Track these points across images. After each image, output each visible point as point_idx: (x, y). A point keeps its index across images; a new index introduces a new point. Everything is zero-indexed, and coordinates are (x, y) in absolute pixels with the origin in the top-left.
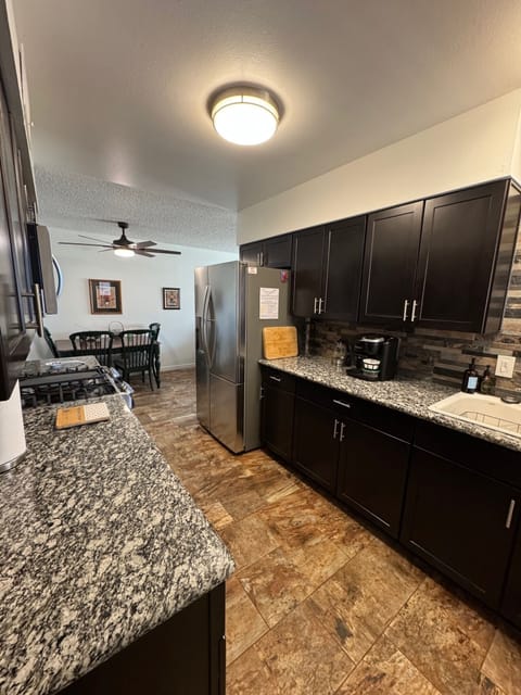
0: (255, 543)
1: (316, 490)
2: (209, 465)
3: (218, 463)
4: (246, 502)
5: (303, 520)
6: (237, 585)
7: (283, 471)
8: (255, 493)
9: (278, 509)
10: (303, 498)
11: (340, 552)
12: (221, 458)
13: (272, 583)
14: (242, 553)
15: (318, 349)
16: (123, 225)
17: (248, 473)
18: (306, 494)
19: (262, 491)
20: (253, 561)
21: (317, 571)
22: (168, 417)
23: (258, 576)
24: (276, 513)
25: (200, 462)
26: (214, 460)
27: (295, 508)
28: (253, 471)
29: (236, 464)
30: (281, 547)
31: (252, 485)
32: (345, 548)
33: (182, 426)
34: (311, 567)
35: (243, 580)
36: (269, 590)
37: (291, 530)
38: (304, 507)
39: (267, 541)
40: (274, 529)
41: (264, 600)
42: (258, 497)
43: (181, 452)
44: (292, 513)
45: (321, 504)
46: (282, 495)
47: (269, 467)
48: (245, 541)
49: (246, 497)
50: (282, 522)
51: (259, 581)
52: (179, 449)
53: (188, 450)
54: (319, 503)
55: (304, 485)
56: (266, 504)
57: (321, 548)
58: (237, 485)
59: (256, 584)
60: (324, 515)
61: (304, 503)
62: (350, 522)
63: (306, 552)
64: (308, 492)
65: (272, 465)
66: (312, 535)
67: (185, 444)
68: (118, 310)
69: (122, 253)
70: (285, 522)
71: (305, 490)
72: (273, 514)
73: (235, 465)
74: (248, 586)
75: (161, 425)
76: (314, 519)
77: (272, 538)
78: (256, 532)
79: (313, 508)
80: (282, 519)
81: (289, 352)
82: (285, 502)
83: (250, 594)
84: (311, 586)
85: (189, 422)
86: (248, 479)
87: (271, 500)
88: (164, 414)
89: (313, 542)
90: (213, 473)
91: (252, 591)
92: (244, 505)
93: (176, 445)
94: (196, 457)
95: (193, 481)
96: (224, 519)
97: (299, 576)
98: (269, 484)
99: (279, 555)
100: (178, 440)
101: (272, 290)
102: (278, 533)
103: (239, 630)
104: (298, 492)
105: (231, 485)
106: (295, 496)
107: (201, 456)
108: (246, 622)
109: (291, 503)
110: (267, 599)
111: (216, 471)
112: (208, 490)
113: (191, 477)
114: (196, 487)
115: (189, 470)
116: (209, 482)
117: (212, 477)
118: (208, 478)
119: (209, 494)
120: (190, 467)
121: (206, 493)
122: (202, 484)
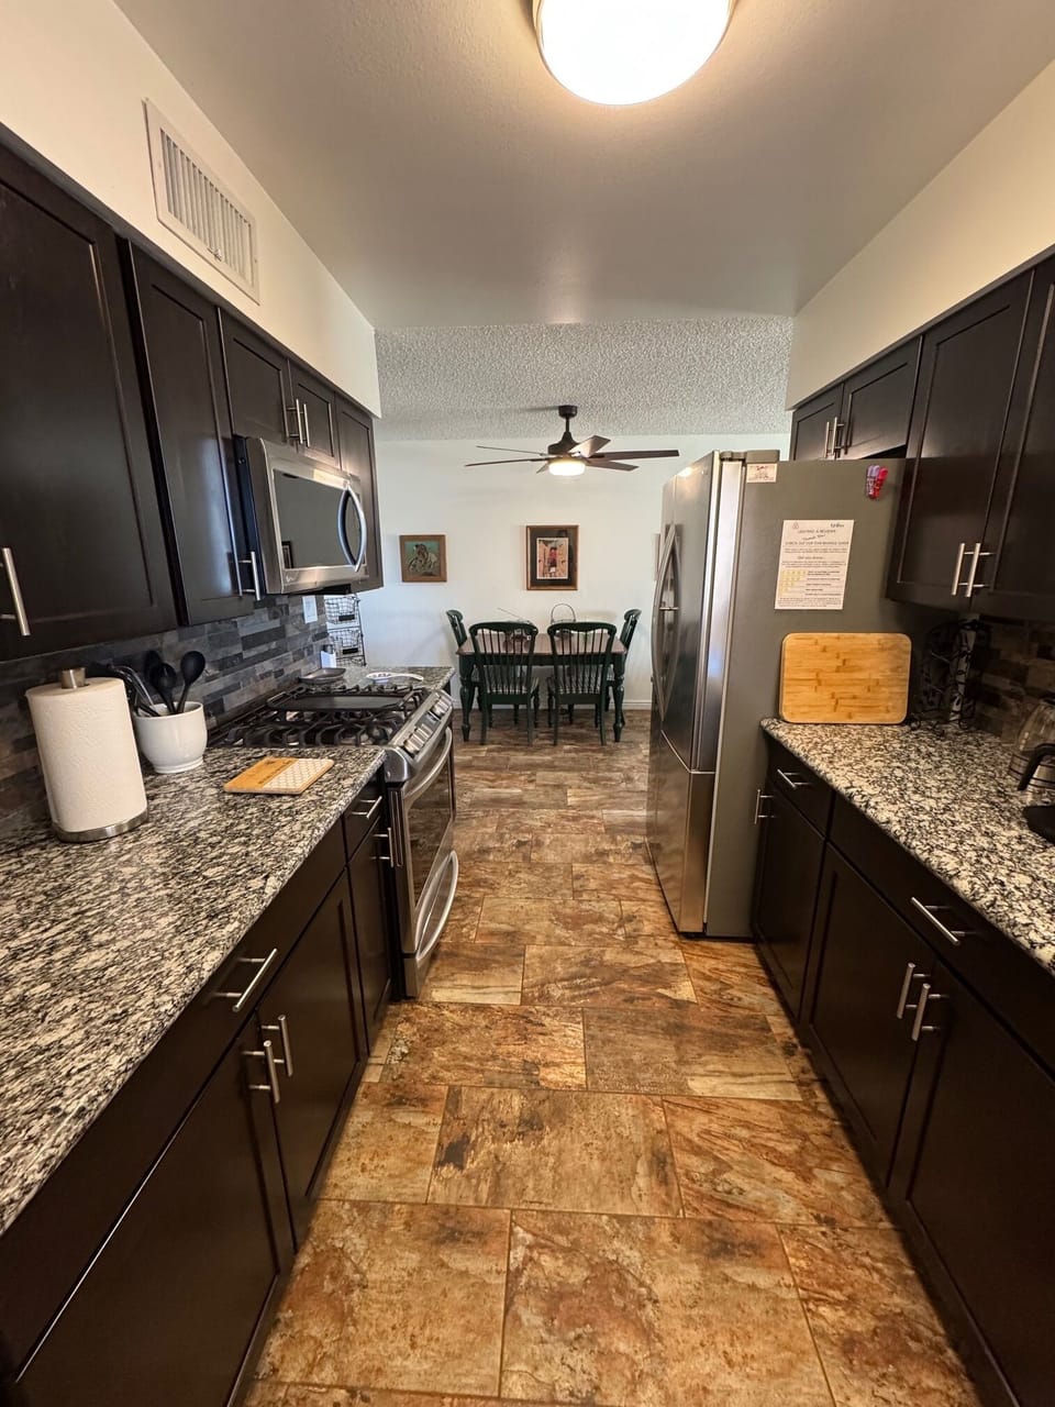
0: (596, 1165)
1: (848, 1130)
2: (611, 935)
3: (631, 939)
4: (636, 1057)
5: (754, 1193)
6: (500, 1233)
7: (780, 1027)
8: (671, 1048)
9: (702, 1120)
10: (792, 1132)
11: (811, 1367)
12: (647, 928)
13: (575, 1294)
14: (554, 1169)
15: (992, 712)
16: (567, 412)
17: (685, 991)
18: (808, 1124)
19: (691, 1051)
20: (565, 1205)
21: (705, 1364)
22: (600, 805)
23: (554, 1250)
24: (692, 1126)
25: (600, 919)
26: (629, 927)
27: (751, 1145)
28: (699, 990)
29: (671, 955)
30: (648, 1221)
31: (677, 1022)
32: (837, 1371)
33: (612, 830)
34: (696, 1336)
35: (520, 1232)
36: (556, 1300)
37: (701, 1197)
38: (780, 1160)
39: (625, 1182)
40: (661, 1164)
41: (530, 1316)
42: (670, 1058)
43: (577, 884)
44: (734, 1153)
45: (840, 1181)
46: (739, 1090)
47: (747, 1000)
48: (578, 1146)
49: (648, 1046)
50: (694, 1162)
51: (546, 1261)
52: (578, 877)
53: (593, 885)
54: (837, 1175)
55: (821, 1097)
56: (682, 1089)
57: (757, 1309)
58: (640, 1005)
59: (537, 1264)
60: (830, 1222)
61: (788, 1148)
62: (912, 1305)
63: (703, 1285)
64: (820, 1124)
65: (759, 999)
66: (755, 1250)
67: (594, 870)
68: (570, 583)
69: (563, 469)
70: (700, 1167)
71: (815, 1112)
72: (681, 1125)
73: (666, 958)
74: (519, 1254)
75: (575, 819)
76: (788, 1210)
77: (642, 1182)
78: (614, 1144)
79: (806, 1176)
80: (697, 1151)
81: (866, 709)
82: (729, 1112)
83: (513, 1276)
84: (660, 1386)
85: (630, 827)
86: (678, 1004)
87: (699, 1086)
88: (596, 795)
89: (746, 1275)
90: (609, 956)
91: (519, 1272)
92: (628, 1063)
93: (578, 868)
94: (596, 907)
95: (560, 956)
96: (567, 1069)
97: (647, 1333)
98: (723, 1043)
99: (631, 1238)
100: (587, 858)
101: (826, 524)
102: (664, 1181)
103: (444, 1333)
104: (789, 1106)
105: (631, 1000)
106: (772, 1114)
107: (609, 908)
108: (467, 1329)
109: (747, 1125)
110: (538, 1321)
111: (618, 953)
112: (578, 987)
113: (563, 944)
114: (559, 969)
115: (567, 928)
116: (588, 971)
117: (602, 963)
118: (593, 963)
119: (573, 998)
120: (575, 922)
121: (568, 993)
122: (574, 969)
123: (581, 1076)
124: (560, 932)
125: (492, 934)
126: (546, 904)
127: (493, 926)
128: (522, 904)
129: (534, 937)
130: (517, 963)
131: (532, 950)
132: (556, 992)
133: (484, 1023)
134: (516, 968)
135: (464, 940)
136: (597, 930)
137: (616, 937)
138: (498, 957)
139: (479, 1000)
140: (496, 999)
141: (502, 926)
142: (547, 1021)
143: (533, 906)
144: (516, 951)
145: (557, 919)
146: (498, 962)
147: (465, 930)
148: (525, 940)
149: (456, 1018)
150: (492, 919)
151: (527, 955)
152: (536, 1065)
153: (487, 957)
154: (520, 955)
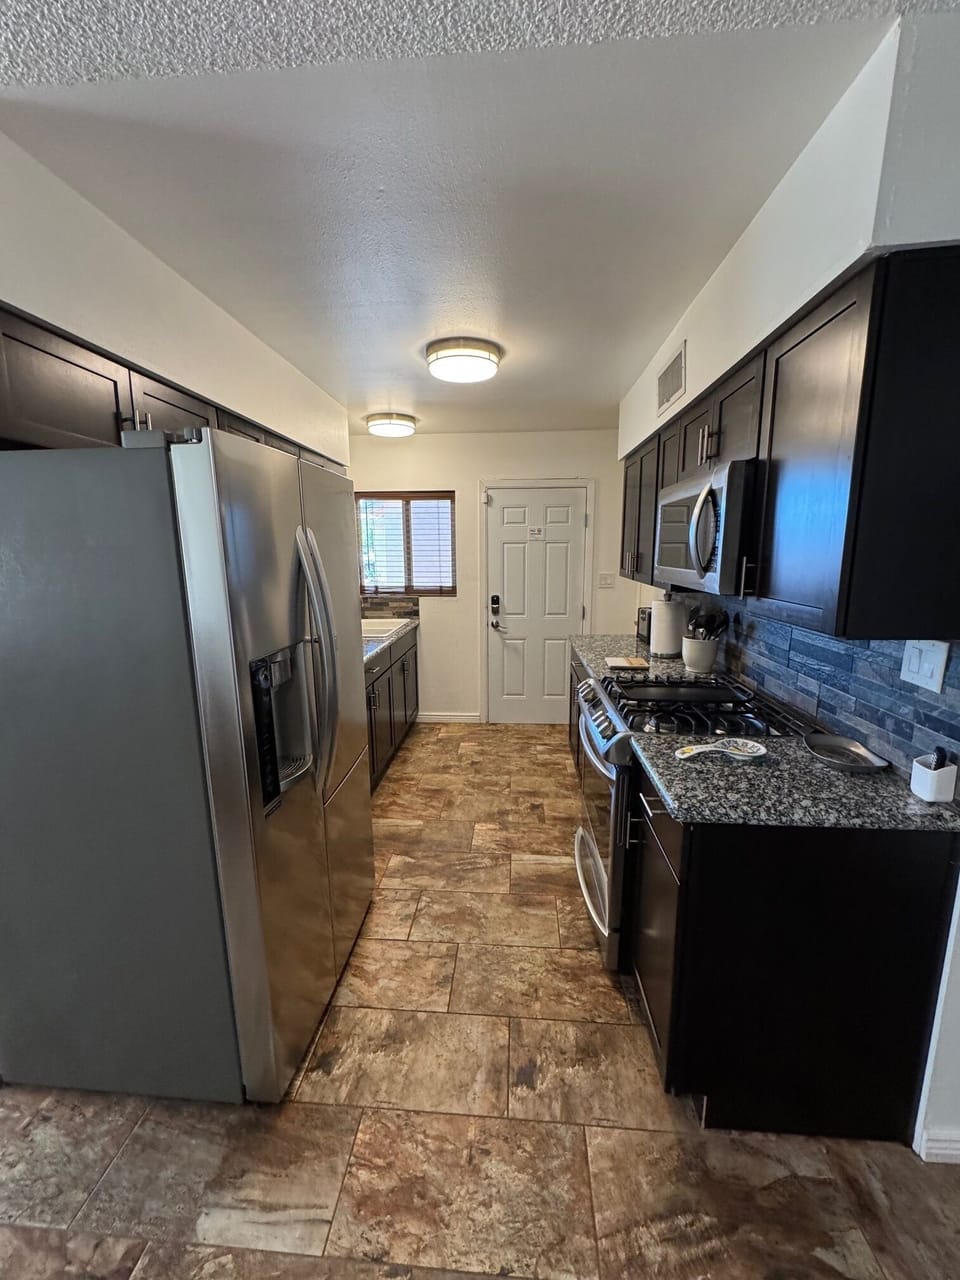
86: (404, 853)
94: (436, 934)
95: (481, 885)
96: (484, 829)
111: (432, 886)
112: (470, 864)
113: (477, 894)
114: (482, 875)
115: (471, 909)
116: (461, 873)
117: (448, 878)
118: (455, 879)
119: (476, 857)
120: (464, 915)
121: (479, 860)
122: (471, 875)
123: (477, 826)
124: (478, 906)
125: (541, 904)
126: (490, 938)
127: (542, 912)
128: (516, 938)
129: (502, 900)
130: (516, 879)
131: (504, 889)
132: (487, 861)
133: (534, 845)
134: (517, 876)
135: (565, 899)
136: (442, 907)
137: (428, 900)
138: (532, 884)
139: (539, 857)
140: (527, 857)
141: (534, 912)
142: (494, 846)
143: (503, 935)
144: (517, 889)
145: (479, 918)
146: (533, 880)
147: (568, 908)
148: (510, 898)
149: (552, 849)
150: (545, 919)
151: (508, 885)
152: (501, 829)
153: (541, 885)
154: (514, 885)
